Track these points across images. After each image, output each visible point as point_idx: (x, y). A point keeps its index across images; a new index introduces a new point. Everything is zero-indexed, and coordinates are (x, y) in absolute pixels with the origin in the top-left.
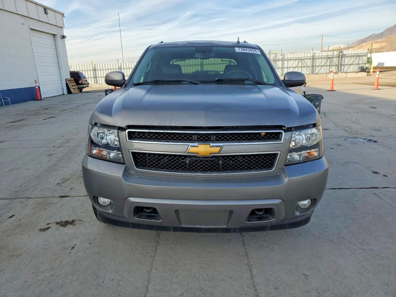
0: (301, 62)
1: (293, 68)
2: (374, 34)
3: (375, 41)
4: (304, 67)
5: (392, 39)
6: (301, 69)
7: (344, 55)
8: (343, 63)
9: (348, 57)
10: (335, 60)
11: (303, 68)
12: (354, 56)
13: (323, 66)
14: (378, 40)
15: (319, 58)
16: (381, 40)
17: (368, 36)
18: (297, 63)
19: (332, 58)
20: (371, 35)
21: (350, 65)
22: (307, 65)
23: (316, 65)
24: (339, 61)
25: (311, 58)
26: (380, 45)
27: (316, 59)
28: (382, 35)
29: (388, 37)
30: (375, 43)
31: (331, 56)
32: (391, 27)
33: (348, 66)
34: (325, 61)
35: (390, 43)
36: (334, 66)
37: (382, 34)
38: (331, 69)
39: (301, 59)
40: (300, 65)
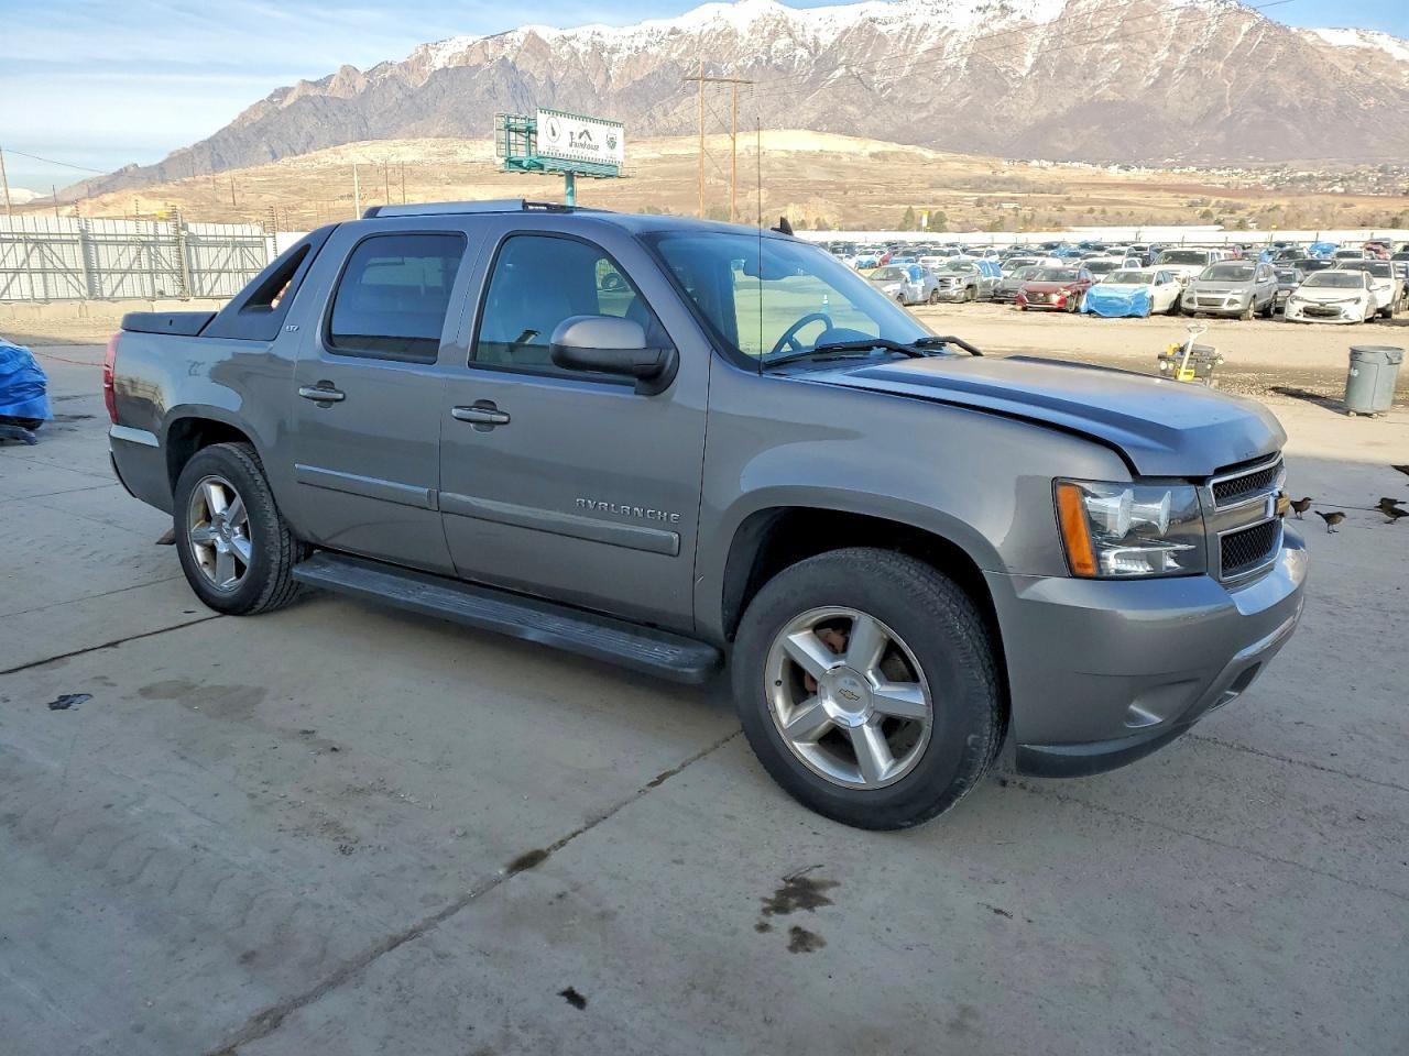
0: (37, 250)
1: (10, 276)
2: (136, 165)
3: (146, 190)
4: (56, 271)
5: (197, 188)
6: (45, 280)
7: (191, 236)
8: (195, 267)
9: (208, 245)
10: (168, 254)
11: (50, 277)
12: (226, 244)
13: (129, 271)
14: (153, 189)
15: (107, 243)
16: (162, 189)
17: (116, 169)
18: (21, 255)
19: (156, 244)
20: (126, 168)
21: (220, 272)
22: (63, 264)
23: (98, 265)
24: (180, 257)
25: (75, 238)
26: (166, 204)
27: (96, 243)
28: (160, 173)
29: (186, 184)
30: (147, 198)
31: (151, 239)
32: (184, 148)
33: (214, 276)
34: (133, 254)
35: (195, 201)
36: (168, 272)
37: (161, 167)
38: (159, 285)
39: (37, 243)
40: (35, 263)
